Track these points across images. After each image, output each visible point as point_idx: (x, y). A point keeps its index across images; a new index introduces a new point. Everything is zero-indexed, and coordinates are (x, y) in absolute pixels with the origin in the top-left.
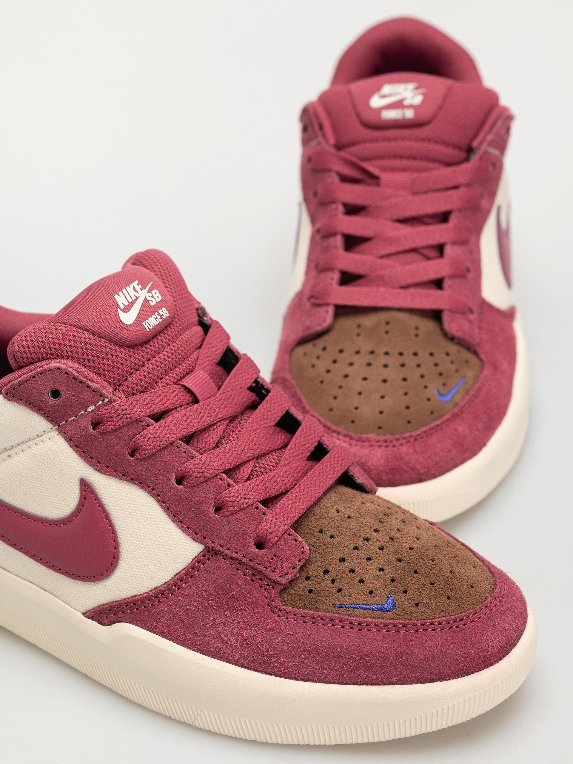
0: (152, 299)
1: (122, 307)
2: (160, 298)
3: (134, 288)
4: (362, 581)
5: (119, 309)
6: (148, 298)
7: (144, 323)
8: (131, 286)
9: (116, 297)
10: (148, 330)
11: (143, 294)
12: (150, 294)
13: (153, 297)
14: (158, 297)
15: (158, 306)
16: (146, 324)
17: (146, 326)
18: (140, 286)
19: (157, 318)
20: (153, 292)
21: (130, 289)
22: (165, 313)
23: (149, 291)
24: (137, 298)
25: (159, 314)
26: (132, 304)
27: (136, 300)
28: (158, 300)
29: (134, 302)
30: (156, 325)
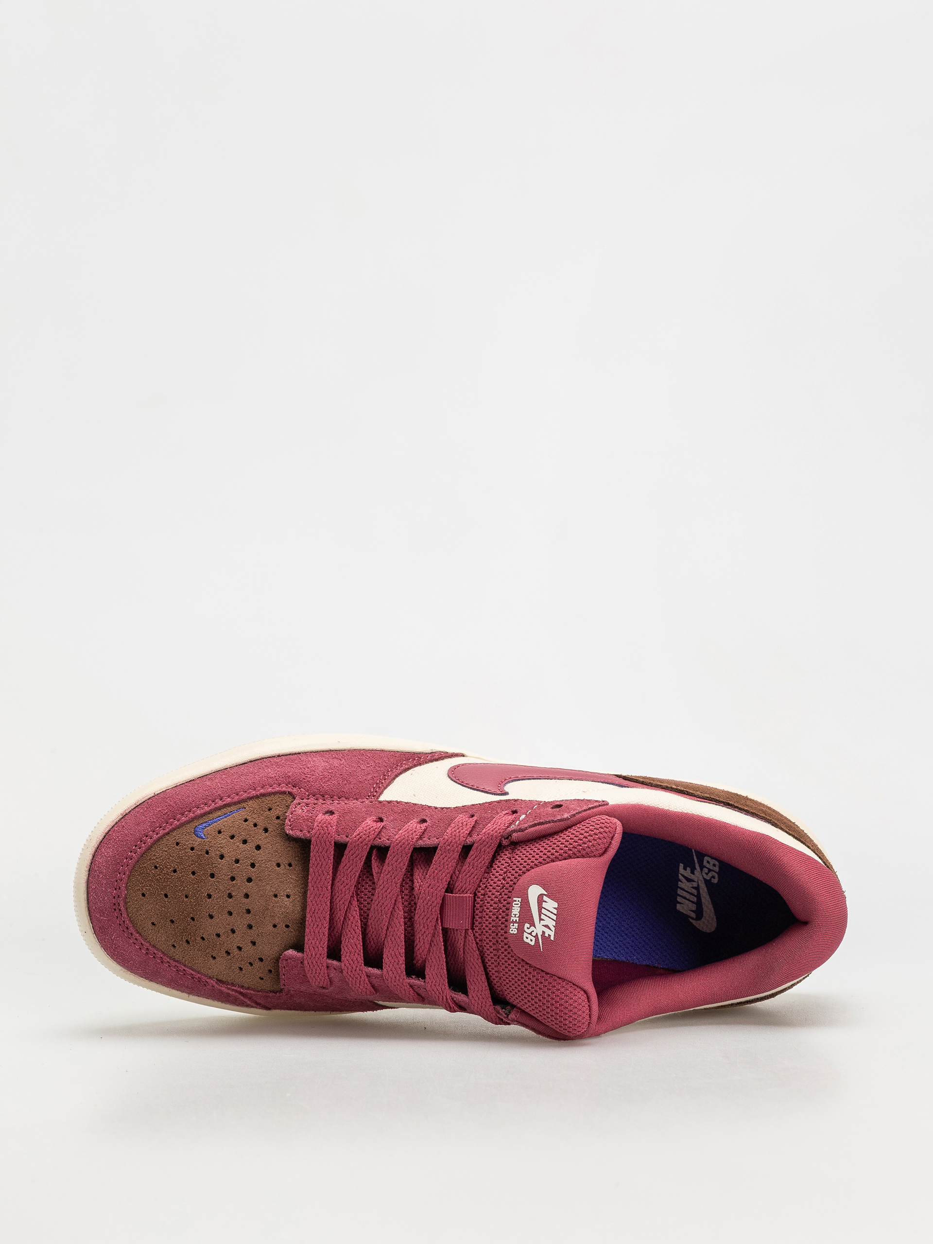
0: (529, 931)
1: (545, 898)
2: (525, 939)
3: (550, 929)
4: (232, 837)
5: (546, 893)
6: (532, 928)
7: (520, 899)
8: (553, 929)
9: (556, 905)
10: (514, 899)
11: (539, 929)
12: (534, 934)
13: (530, 934)
14: (527, 938)
15: (521, 930)
16: (519, 901)
17: (517, 899)
18: (547, 935)
19: (515, 917)
20: (534, 939)
21: (552, 924)
22: (513, 929)
23: (536, 937)
24: (541, 919)
25: (516, 922)
26: (540, 908)
27: (540, 916)
28: (525, 935)
29: (540, 913)
30: (513, 910)
